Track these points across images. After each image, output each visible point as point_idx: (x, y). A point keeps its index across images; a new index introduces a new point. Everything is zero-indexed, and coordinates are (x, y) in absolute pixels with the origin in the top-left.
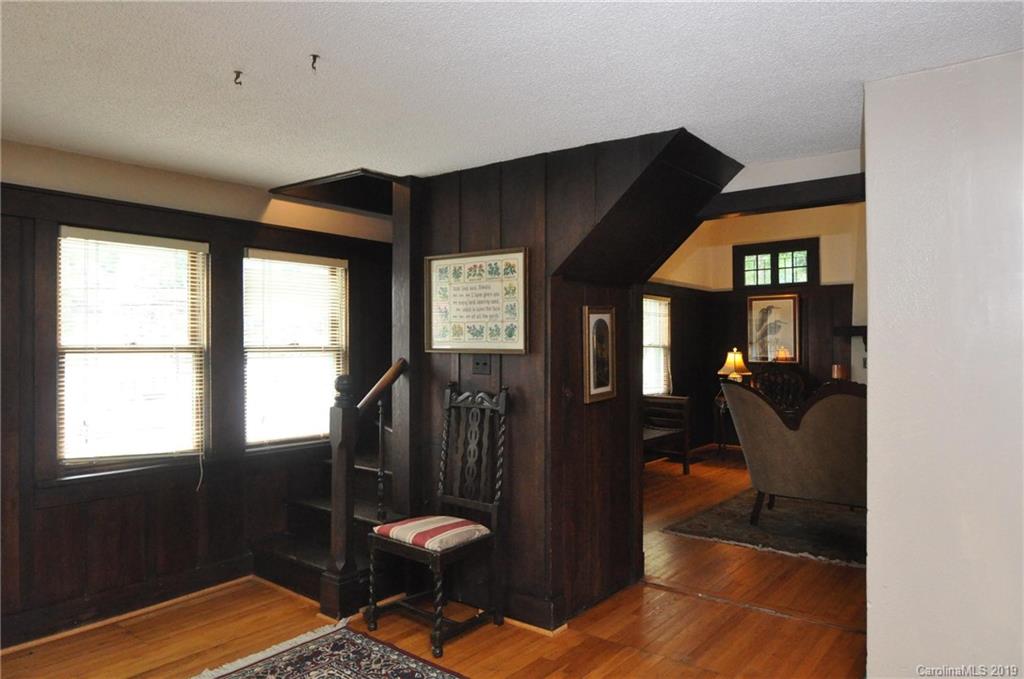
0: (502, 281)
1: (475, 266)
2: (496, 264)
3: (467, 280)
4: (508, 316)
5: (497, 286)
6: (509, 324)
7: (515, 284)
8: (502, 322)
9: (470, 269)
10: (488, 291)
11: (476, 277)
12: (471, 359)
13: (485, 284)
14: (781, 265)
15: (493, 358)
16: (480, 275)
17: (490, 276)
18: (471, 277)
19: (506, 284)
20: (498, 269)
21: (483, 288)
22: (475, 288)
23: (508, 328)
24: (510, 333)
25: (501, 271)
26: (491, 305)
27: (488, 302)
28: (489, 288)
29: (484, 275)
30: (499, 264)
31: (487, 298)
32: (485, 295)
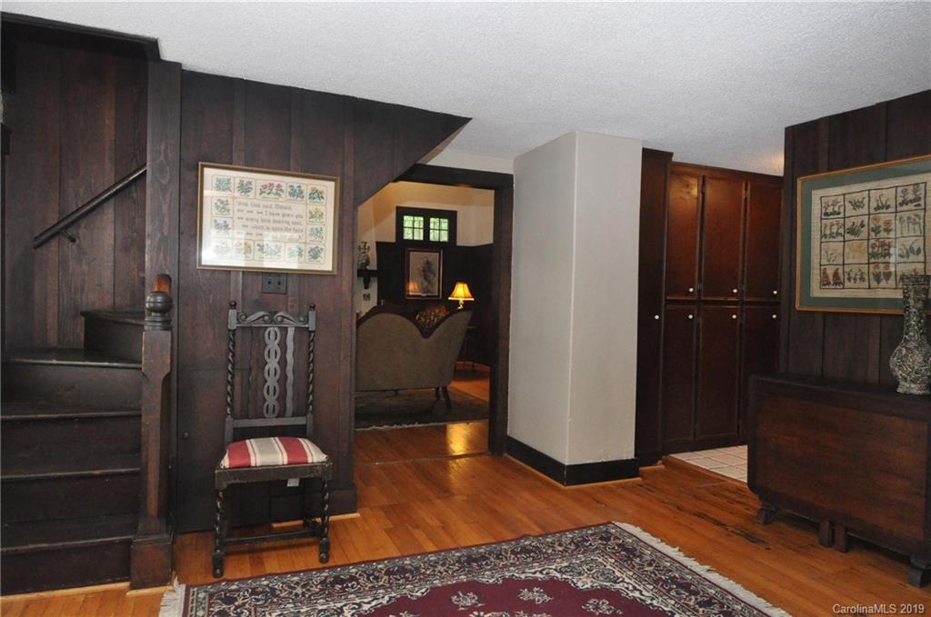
0: (306, 204)
1: (271, 185)
2: (299, 187)
3: (258, 196)
4: (313, 238)
5: (299, 208)
6: (314, 246)
7: (322, 209)
8: (305, 243)
9: (265, 187)
10: (288, 212)
11: (272, 196)
12: (260, 278)
13: (285, 204)
14: (432, 226)
15: (290, 279)
16: (277, 194)
17: (289, 198)
18: (263, 195)
19: (312, 208)
20: (302, 192)
21: (281, 207)
22: (271, 207)
23: (312, 250)
24: (315, 254)
25: (306, 195)
26: (291, 226)
27: (288, 223)
28: (290, 209)
29: (283, 195)
30: (303, 188)
31: (286, 219)
32: (284, 215)
